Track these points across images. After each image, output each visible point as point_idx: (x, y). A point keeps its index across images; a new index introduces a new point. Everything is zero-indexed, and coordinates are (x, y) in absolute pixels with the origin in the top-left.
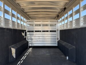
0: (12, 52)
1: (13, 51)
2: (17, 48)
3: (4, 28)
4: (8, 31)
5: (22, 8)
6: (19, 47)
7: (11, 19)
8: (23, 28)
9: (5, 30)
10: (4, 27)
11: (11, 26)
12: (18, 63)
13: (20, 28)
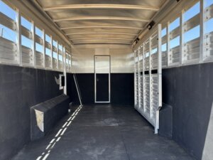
0: (38, 120)
1: (40, 116)
2: (46, 110)
3: (22, 68)
4: (29, 74)
5: (55, 21)
6: (49, 108)
7: (33, 48)
8: (57, 67)
9: (23, 71)
10: (21, 65)
11: (32, 63)
12: (52, 142)
13: (51, 68)
